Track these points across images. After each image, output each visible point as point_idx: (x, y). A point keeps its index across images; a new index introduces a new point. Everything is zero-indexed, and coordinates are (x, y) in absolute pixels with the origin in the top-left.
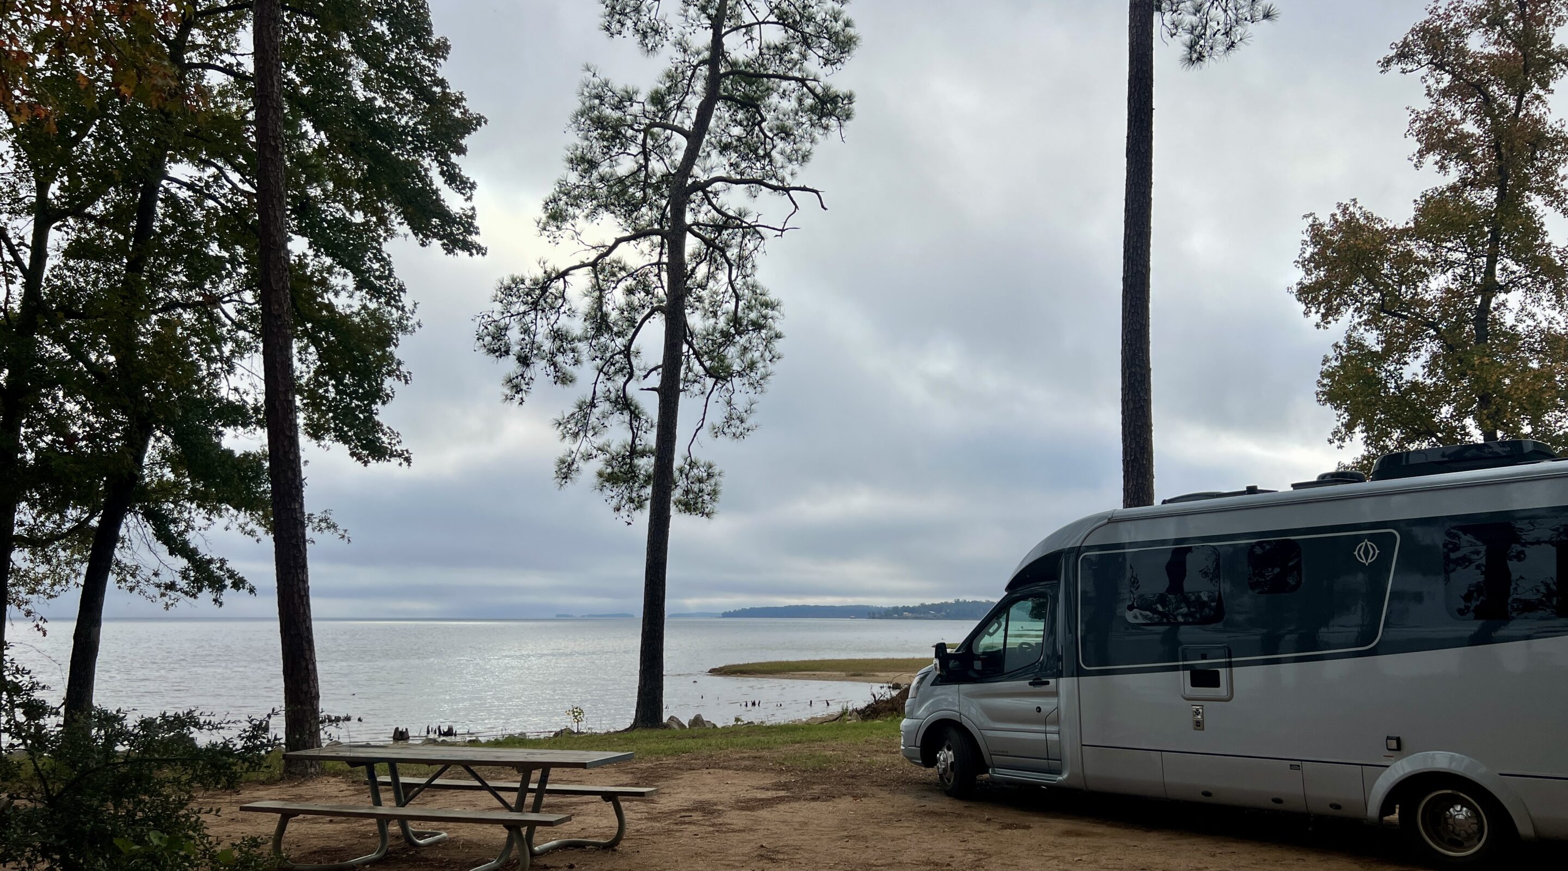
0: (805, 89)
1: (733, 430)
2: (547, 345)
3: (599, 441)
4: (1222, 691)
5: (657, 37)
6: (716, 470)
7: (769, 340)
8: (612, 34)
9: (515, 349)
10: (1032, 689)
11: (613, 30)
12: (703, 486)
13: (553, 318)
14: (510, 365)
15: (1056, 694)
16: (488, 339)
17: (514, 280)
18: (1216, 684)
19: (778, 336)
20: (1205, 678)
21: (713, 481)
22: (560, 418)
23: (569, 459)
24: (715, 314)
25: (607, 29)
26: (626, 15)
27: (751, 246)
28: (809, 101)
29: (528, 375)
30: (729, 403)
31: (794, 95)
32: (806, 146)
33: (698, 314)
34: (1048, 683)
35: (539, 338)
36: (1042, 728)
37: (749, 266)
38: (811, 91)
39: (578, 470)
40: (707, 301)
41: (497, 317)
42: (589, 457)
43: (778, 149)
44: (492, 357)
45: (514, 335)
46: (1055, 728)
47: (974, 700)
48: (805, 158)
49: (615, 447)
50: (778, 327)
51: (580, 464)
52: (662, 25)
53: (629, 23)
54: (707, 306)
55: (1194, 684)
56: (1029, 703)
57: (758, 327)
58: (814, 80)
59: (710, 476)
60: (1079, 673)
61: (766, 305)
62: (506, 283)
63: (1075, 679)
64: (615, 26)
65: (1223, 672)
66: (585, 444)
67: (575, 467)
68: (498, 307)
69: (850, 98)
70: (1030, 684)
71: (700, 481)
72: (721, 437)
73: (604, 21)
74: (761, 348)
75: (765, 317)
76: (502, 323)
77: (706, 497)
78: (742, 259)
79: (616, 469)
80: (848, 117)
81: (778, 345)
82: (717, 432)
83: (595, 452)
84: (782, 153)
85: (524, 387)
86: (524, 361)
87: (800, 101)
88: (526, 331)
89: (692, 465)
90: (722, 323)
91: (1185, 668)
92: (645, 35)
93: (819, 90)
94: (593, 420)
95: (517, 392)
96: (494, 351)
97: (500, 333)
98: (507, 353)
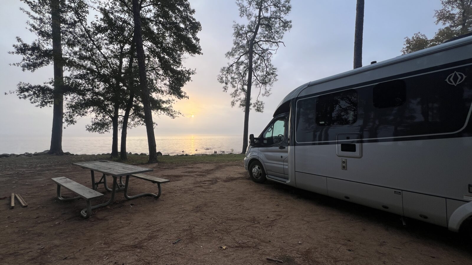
0: (280, 21)
1: (267, 95)
2: (231, 80)
3: (239, 98)
4: (357, 153)
5: (251, 16)
6: (263, 103)
7: (275, 76)
8: (241, 17)
9: (225, 81)
10: (280, 150)
11: (242, 16)
12: (260, 106)
13: (231, 75)
14: (224, 85)
15: (287, 152)
16: (220, 80)
17: (224, 68)
18: (354, 150)
19: (277, 75)
20: (348, 147)
21: (262, 105)
22: (231, 93)
23: (233, 102)
24: (263, 71)
25: (240, 15)
26: (244, 12)
27: (269, 56)
28: (282, 24)
29: (227, 86)
30: (266, 89)
31: (278, 23)
32: (282, 34)
33: (259, 71)
34: (285, 148)
35: (229, 79)
36: (282, 163)
37: (269, 60)
38: (282, 21)
39: (235, 103)
40: (261, 69)
41: (221, 75)
42: (237, 101)
43: (276, 36)
44: (221, 83)
45: (224, 79)
46: (286, 164)
47: (263, 153)
48: (282, 37)
49: (242, 99)
50: (277, 73)
51: (235, 102)
52: (251, 13)
53: (245, 14)
54: (261, 70)
55: (343, 150)
56: (279, 155)
57: (272, 74)
58: (282, 18)
59: (262, 104)
60: (295, 144)
61: (274, 69)
62: (222, 69)
63: (294, 146)
64: (242, 15)
65: (358, 145)
66: (236, 98)
67: (234, 103)
68: (221, 73)
69: (291, 22)
70: (279, 148)
71: (260, 105)
72: (264, 96)
73: (240, 14)
74: (273, 78)
75: (274, 72)
76: (222, 76)
77: (261, 108)
78: (268, 60)
79: (243, 103)
80: (291, 27)
81: (277, 77)
82: (263, 95)
83: (238, 100)
84: (277, 37)
85: (227, 89)
86: (226, 84)
87: (280, 24)
88: (226, 77)
89: (258, 102)
90: (265, 73)
91: (338, 143)
92: (248, 16)
93: (284, 21)
94: (237, 93)
95: (226, 90)
96: (221, 82)
97: (222, 78)
98: (223, 82)
